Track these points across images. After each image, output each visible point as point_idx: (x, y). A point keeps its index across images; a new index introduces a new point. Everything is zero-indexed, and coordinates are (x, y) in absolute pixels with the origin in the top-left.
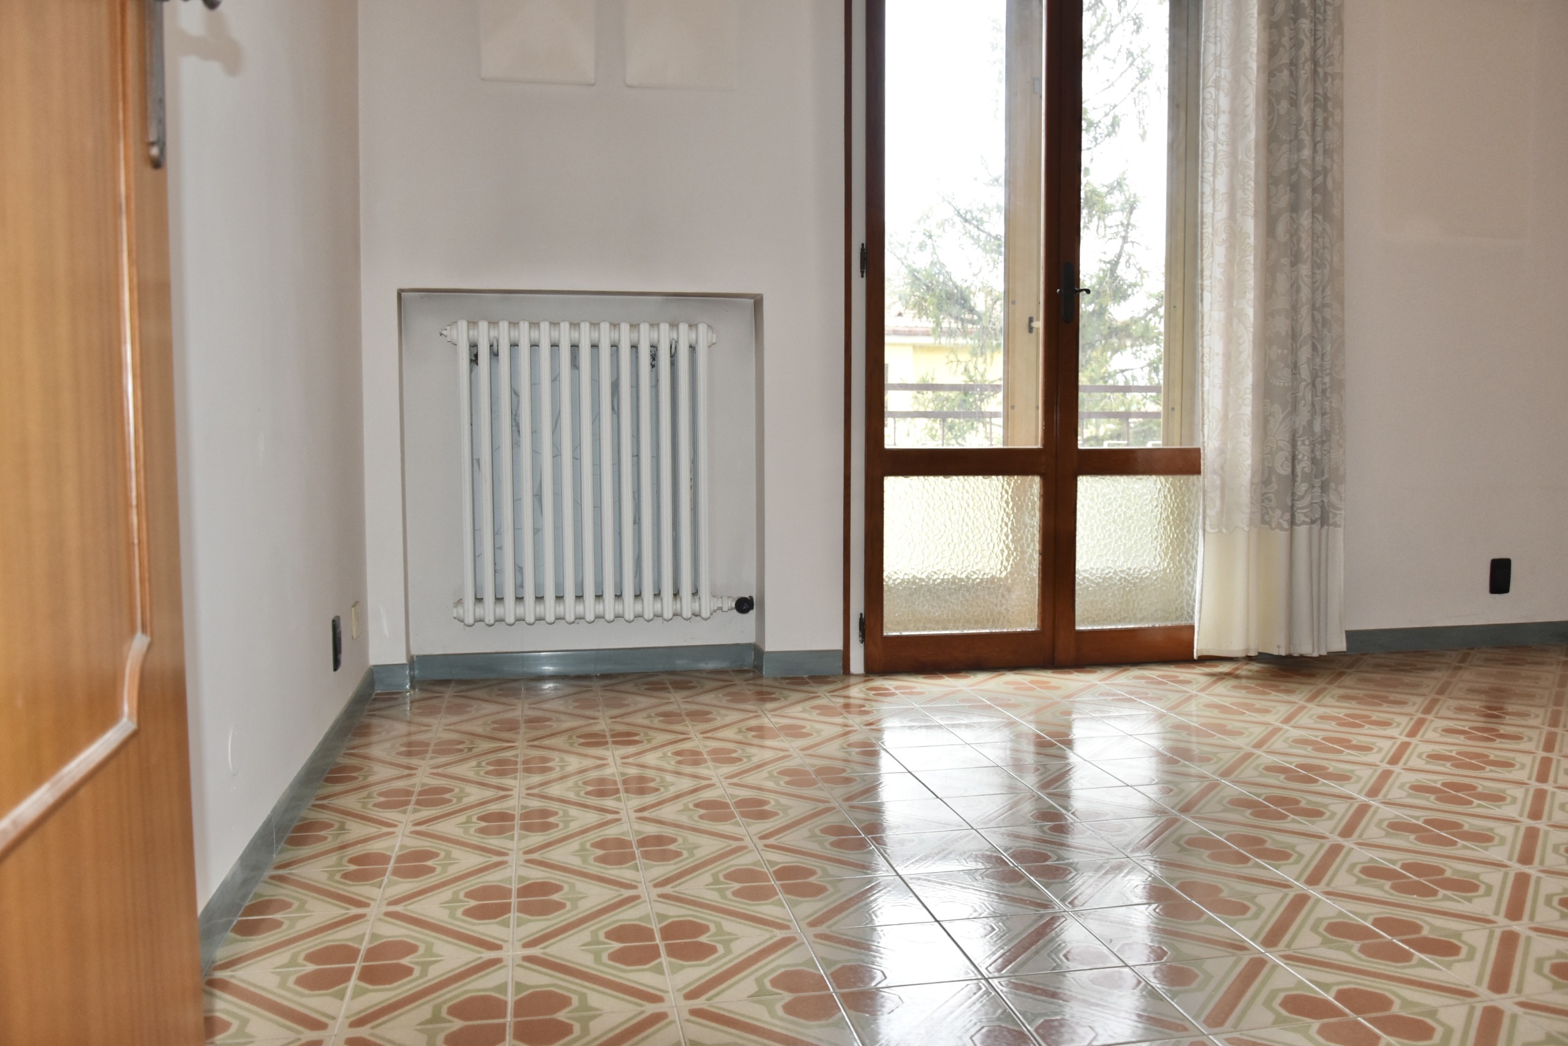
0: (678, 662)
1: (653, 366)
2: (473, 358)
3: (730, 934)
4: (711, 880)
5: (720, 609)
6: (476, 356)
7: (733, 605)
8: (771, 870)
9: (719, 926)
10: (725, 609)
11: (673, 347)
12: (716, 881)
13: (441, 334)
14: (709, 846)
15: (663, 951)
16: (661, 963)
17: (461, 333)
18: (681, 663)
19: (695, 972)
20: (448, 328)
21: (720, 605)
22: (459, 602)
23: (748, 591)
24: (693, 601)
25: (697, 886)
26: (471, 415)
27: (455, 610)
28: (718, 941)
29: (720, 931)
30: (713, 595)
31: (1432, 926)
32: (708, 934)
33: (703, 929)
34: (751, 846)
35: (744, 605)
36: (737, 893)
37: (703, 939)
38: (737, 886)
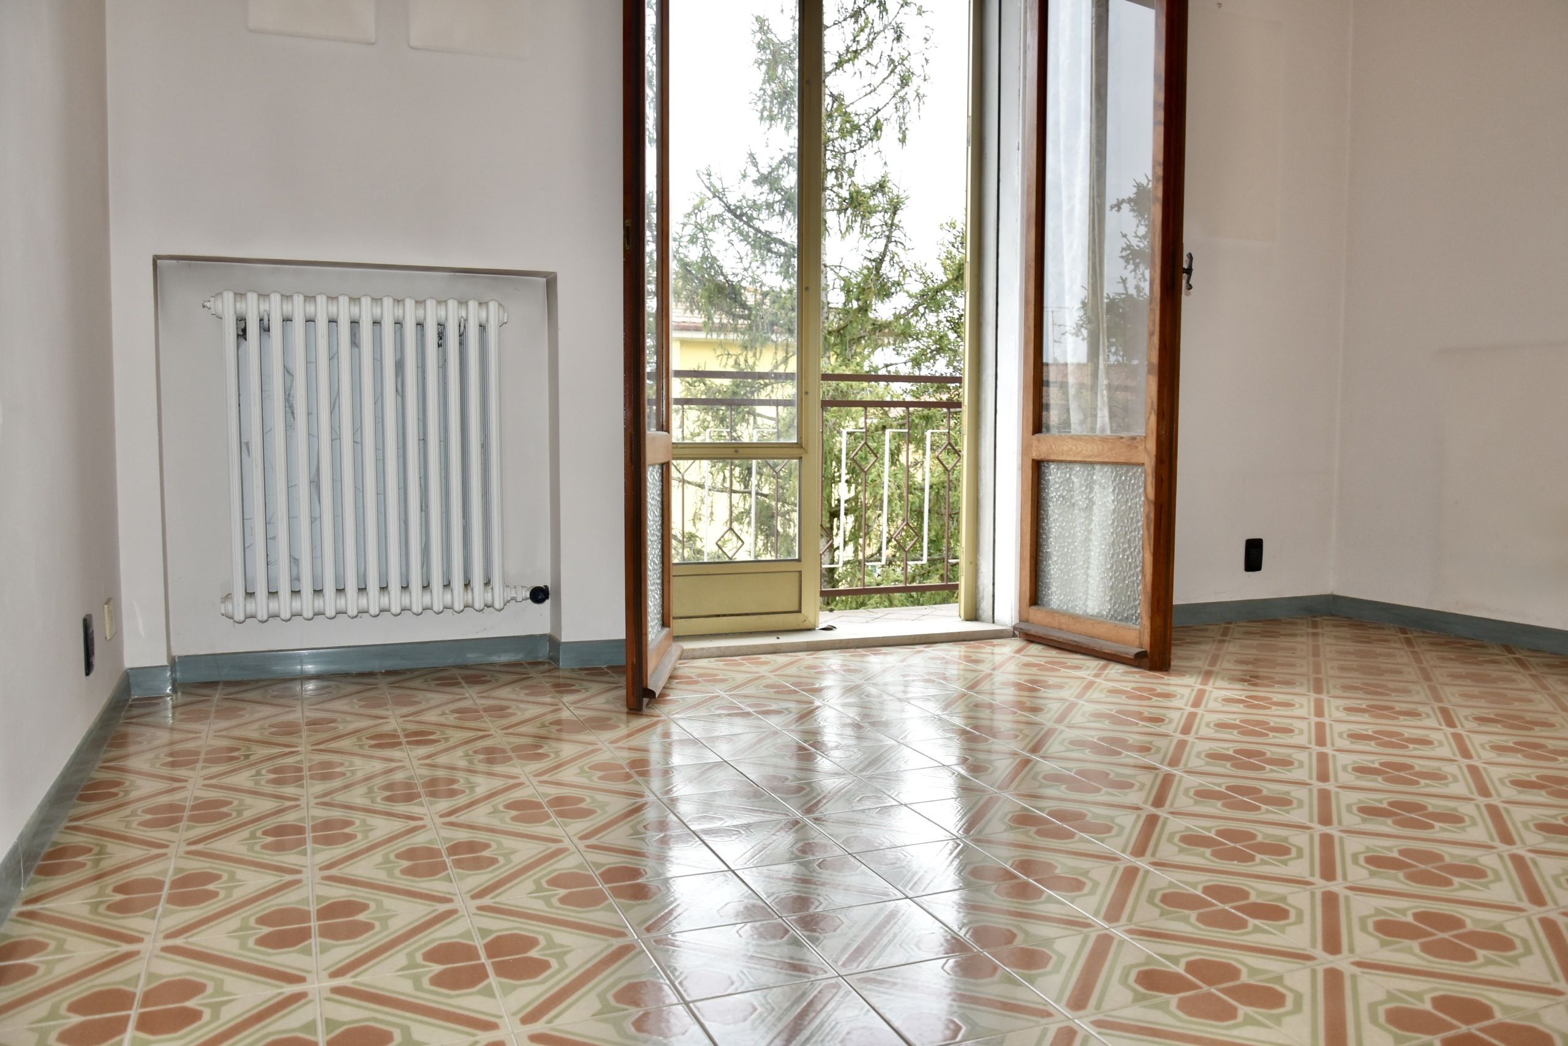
0: (469, 655)
1: (439, 345)
2: (241, 333)
3: (561, 946)
4: (533, 887)
5: (513, 599)
6: (244, 330)
7: (528, 595)
8: (597, 873)
9: (548, 938)
10: (519, 599)
11: (462, 325)
12: (539, 888)
13: (204, 306)
14: (526, 851)
15: (490, 970)
16: (490, 984)
17: (227, 306)
18: (472, 657)
19: (530, 992)
20: (212, 299)
21: (514, 595)
22: (228, 597)
23: (544, 581)
24: (485, 591)
25: (518, 895)
26: (239, 395)
27: (223, 605)
28: (551, 955)
29: (551, 944)
30: (506, 586)
31: (1259, 891)
32: (538, 948)
33: (532, 943)
34: (572, 848)
35: (539, 595)
36: (563, 900)
37: (533, 953)
38: (562, 892)
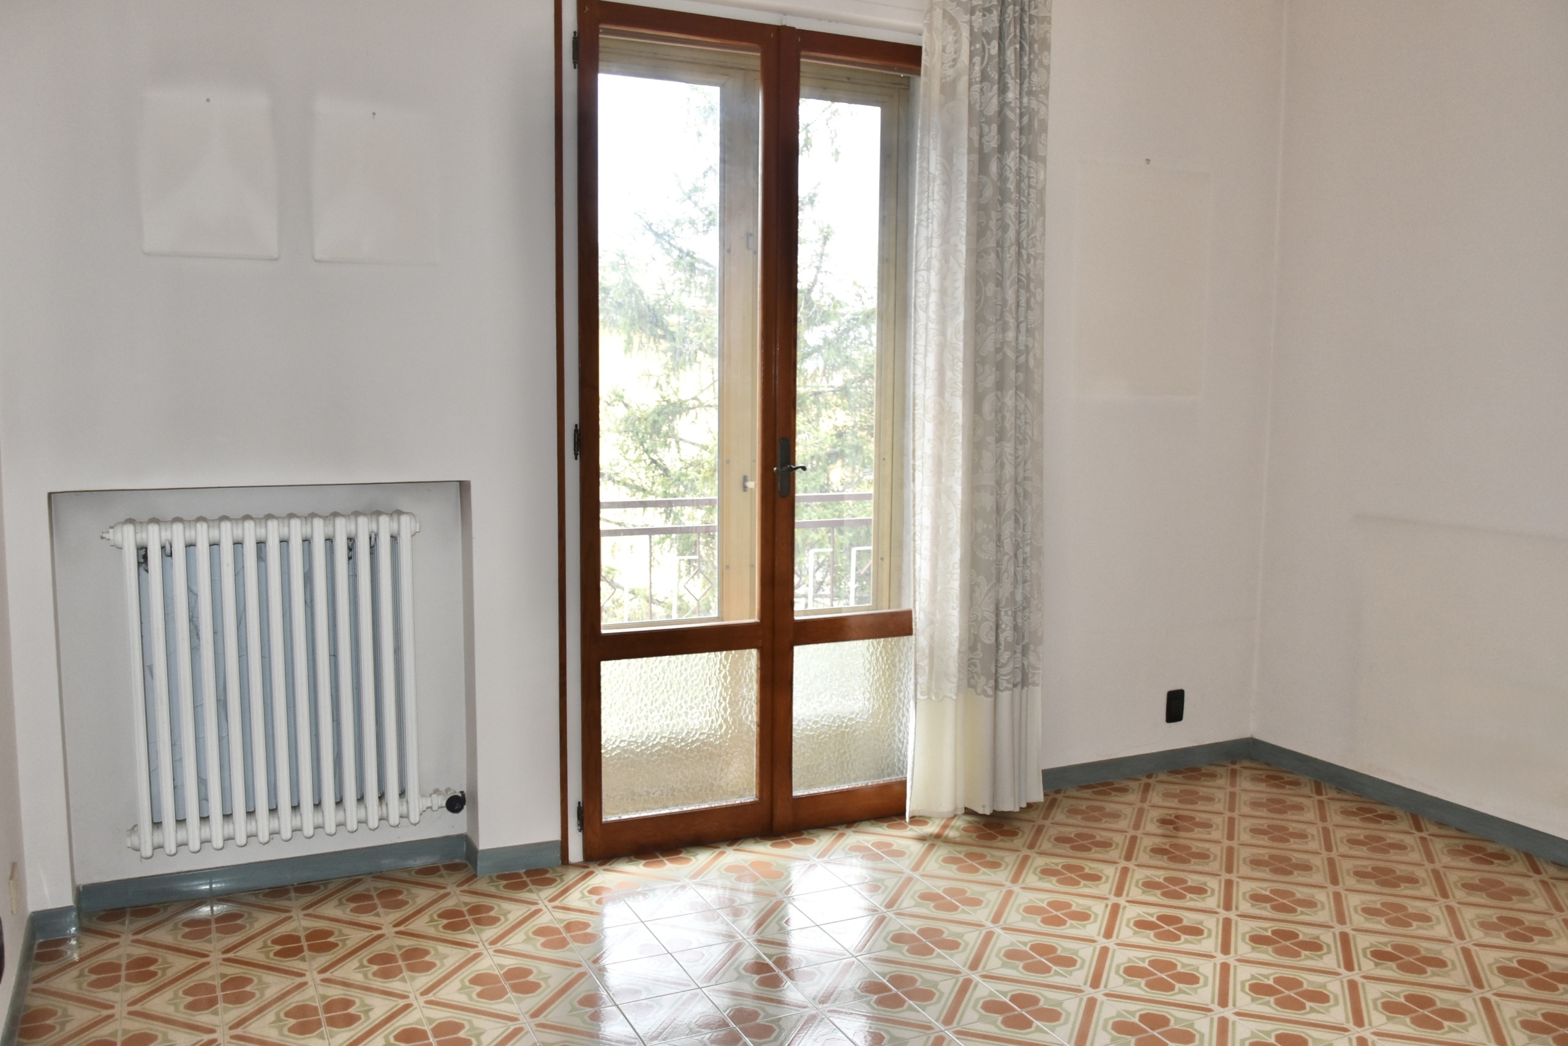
0: (383, 862)
1: (350, 558)
2: (142, 560)
5: (430, 808)
6: (145, 557)
7: (444, 803)
10: (435, 808)
11: (373, 539)
13: (102, 538)
17: (128, 538)
18: (387, 863)
20: (111, 531)
21: (429, 805)
22: (134, 829)
23: (458, 787)
24: (401, 804)
26: (141, 623)
27: (128, 839)
30: (422, 795)
35: (455, 804)
